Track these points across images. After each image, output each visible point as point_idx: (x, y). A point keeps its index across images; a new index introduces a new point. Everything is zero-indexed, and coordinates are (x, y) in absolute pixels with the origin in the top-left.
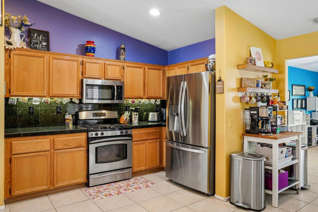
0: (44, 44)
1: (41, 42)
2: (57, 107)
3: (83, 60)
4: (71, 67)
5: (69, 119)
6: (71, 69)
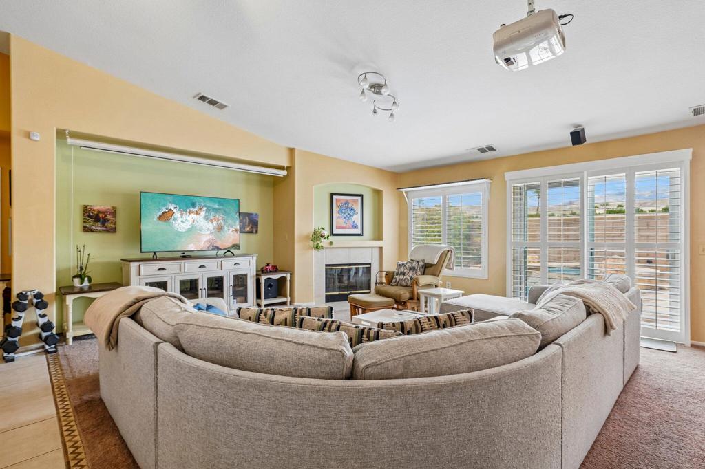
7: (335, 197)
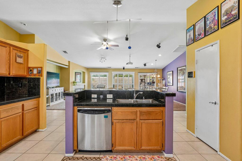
7: (76, 73)
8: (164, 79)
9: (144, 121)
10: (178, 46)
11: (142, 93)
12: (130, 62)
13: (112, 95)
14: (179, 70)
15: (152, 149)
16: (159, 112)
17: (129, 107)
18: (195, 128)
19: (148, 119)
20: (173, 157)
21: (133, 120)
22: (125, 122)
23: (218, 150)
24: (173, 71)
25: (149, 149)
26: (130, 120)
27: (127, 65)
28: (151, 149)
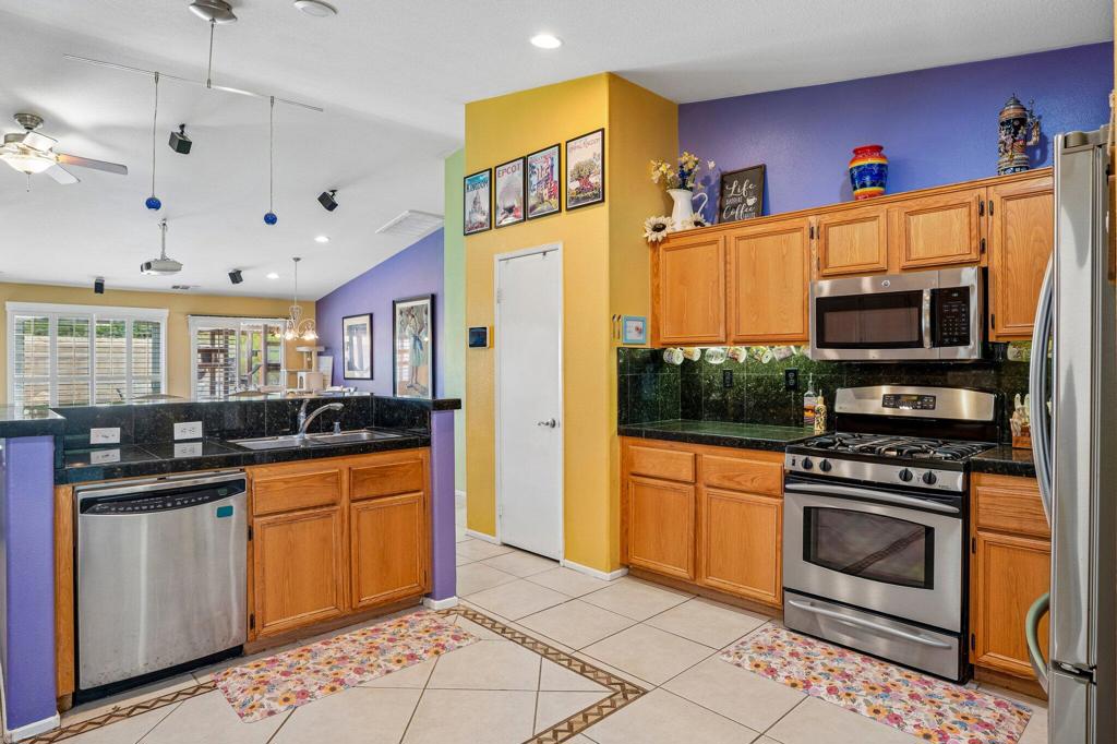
0: (751, 202)
1: (744, 200)
2: (787, 372)
3: (820, 223)
4: (785, 252)
5: (813, 411)
6: (784, 257)
8: (326, 348)
9: (366, 502)
10: (406, 213)
11: (339, 405)
12: (164, 259)
13: (199, 424)
14: (401, 313)
15: (396, 595)
16: (413, 465)
17: (314, 457)
18: (497, 517)
19: (379, 494)
20: (459, 605)
21: (328, 505)
22: (300, 517)
23: (560, 557)
24: (371, 316)
25: (386, 601)
26: (315, 507)
27: (146, 272)
28: (393, 599)
